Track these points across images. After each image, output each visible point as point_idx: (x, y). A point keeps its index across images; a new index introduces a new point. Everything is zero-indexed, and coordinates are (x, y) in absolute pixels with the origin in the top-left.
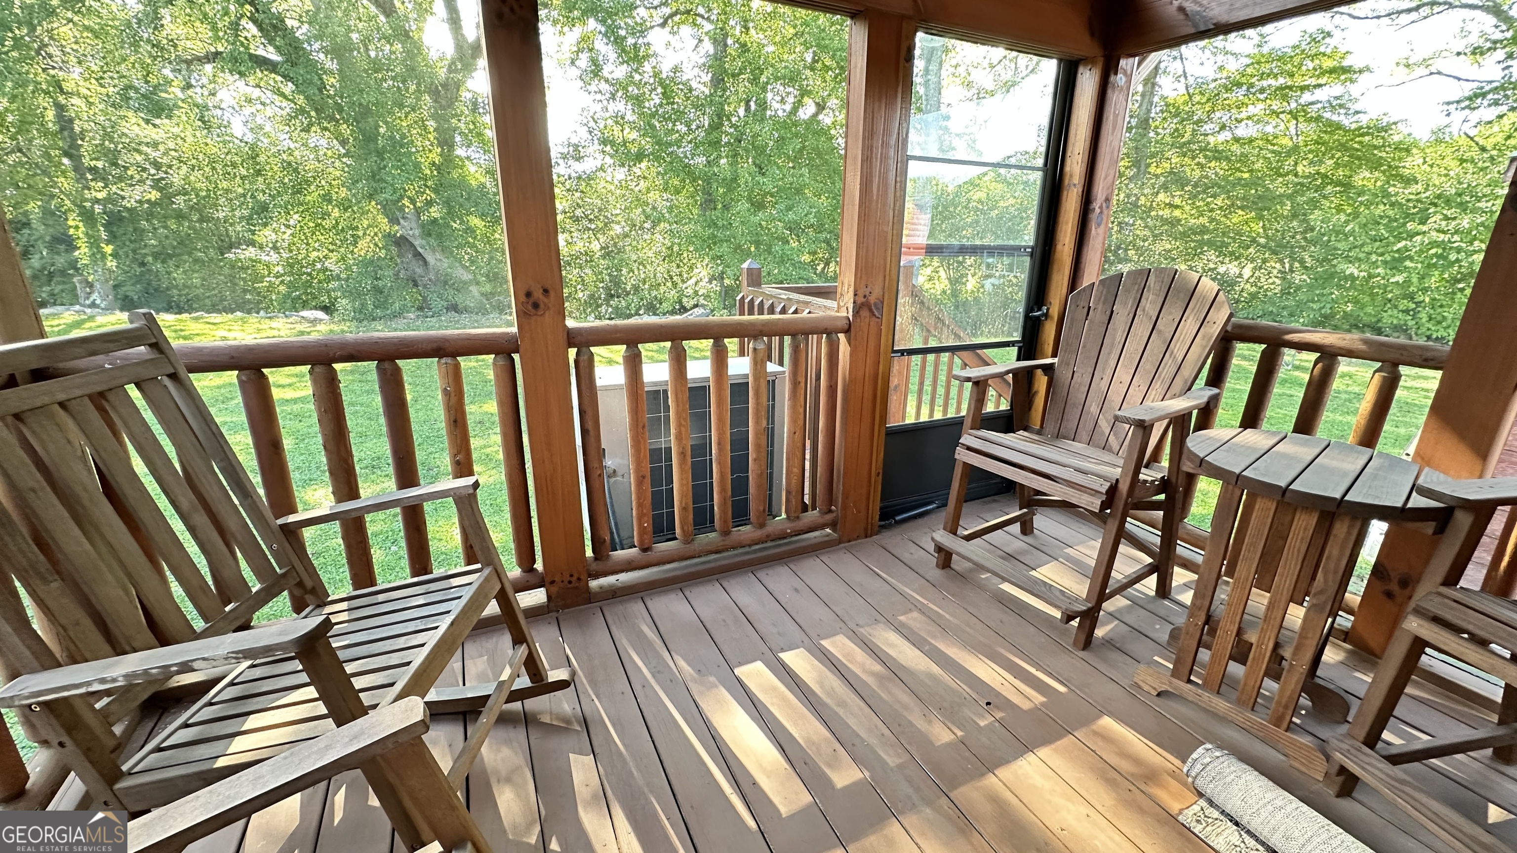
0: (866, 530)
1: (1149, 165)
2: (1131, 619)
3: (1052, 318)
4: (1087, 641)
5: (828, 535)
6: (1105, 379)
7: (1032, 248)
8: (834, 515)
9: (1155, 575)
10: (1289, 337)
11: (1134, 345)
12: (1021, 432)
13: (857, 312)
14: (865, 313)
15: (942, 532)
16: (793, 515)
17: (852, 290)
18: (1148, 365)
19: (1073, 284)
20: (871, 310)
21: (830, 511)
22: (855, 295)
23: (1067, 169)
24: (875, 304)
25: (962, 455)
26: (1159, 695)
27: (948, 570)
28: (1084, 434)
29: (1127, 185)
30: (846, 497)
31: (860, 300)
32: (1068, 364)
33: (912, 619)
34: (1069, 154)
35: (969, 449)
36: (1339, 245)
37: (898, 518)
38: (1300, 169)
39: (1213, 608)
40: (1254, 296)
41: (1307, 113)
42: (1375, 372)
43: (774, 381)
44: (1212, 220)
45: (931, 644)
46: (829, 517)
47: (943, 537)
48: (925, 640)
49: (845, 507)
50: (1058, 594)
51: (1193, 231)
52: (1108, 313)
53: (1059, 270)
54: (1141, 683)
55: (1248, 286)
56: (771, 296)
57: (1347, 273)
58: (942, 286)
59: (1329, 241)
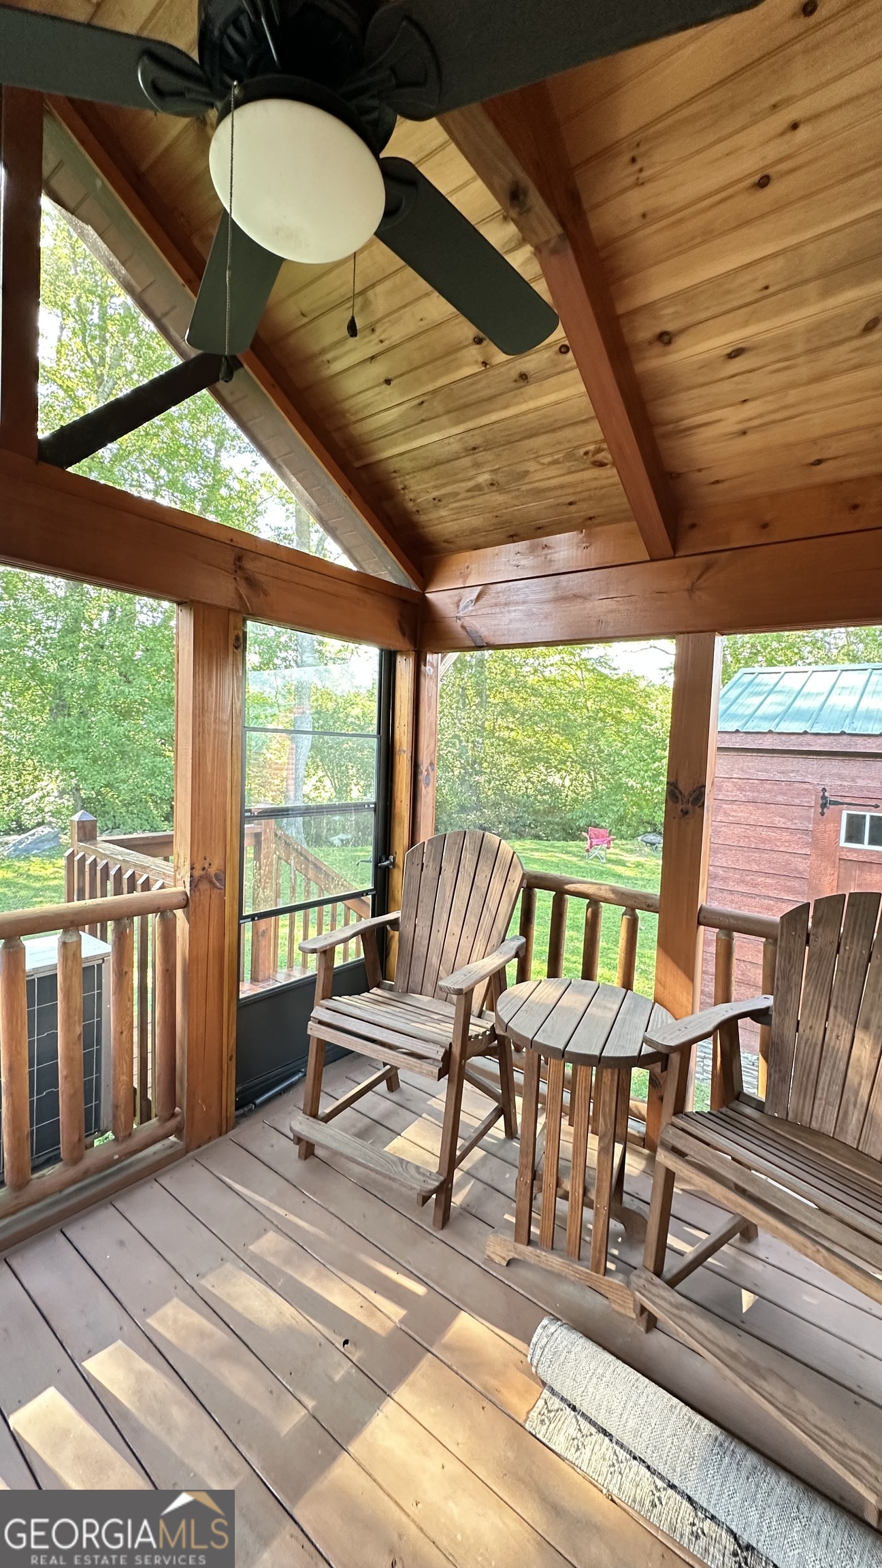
0: (220, 1127)
1: (488, 696)
2: (484, 1174)
3: (399, 867)
4: (445, 1217)
5: (173, 1145)
6: (441, 931)
7: (375, 804)
8: (179, 1118)
9: (502, 1117)
10: (567, 887)
11: (459, 904)
12: (374, 990)
13: (194, 883)
14: (204, 886)
15: (301, 1117)
16: (122, 1134)
17: (188, 863)
18: (472, 919)
19: (413, 840)
20: (211, 882)
21: (173, 1115)
22: (192, 869)
23: (397, 737)
24: (216, 875)
25: (314, 1030)
26: (509, 1263)
27: (312, 1160)
28: (429, 987)
29: (474, 711)
30: (191, 1094)
31: (198, 873)
32: (409, 918)
33: (269, 1244)
34: (397, 724)
35: (321, 1023)
36: (620, 764)
37: (258, 1101)
38: (589, 704)
39: (536, 1161)
40: (575, 800)
41: (586, 665)
42: (623, 915)
43: (100, 966)
44: (538, 742)
45: (286, 1274)
46: (172, 1123)
47: (301, 1124)
48: (280, 1271)
49: (191, 1107)
50: (413, 1171)
51: (527, 750)
52: (438, 869)
53: (400, 823)
54: (493, 1256)
55: (570, 793)
56: (106, 856)
57: (629, 785)
58: (328, 795)
59: (614, 761)
